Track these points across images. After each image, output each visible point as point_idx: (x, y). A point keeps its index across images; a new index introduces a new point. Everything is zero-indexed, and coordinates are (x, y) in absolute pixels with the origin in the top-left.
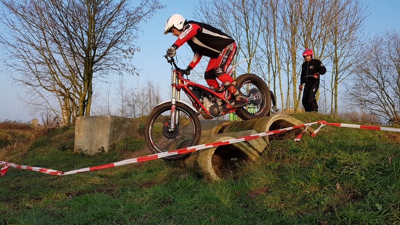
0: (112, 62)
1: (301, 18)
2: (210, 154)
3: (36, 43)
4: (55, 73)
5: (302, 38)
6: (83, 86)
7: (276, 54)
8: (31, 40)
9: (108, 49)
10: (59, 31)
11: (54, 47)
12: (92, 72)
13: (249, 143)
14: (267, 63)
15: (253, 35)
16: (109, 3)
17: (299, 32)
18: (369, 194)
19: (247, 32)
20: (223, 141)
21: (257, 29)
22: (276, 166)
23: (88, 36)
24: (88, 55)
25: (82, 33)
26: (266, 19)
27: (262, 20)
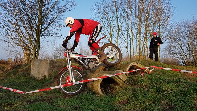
0: (50, 32)
1: (144, 13)
2: (99, 82)
3: (12, 21)
4: (21, 37)
5: (144, 23)
6: (35, 44)
7: (131, 30)
8: (9, 20)
9: (48, 26)
10: (23, 16)
11: (20, 23)
12: (40, 36)
13: (118, 77)
14: (127, 34)
15: (120, 20)
16: (49, 2)
17: (142, 19)
18: (177, 106)
19: (117, 19)
20: (106, 76)
21: (122, 17)
22: (131, 88)
23: (39, 19)
24: (38, 28)
25: (35, 17)
26: (127, 12)
27: (125, 13)
